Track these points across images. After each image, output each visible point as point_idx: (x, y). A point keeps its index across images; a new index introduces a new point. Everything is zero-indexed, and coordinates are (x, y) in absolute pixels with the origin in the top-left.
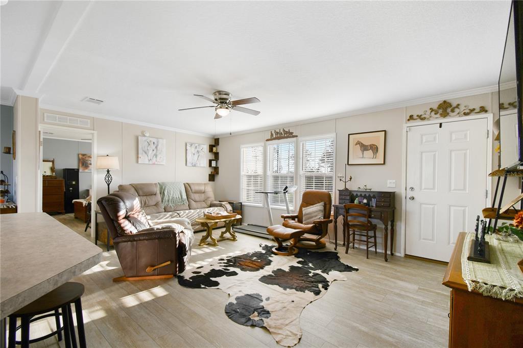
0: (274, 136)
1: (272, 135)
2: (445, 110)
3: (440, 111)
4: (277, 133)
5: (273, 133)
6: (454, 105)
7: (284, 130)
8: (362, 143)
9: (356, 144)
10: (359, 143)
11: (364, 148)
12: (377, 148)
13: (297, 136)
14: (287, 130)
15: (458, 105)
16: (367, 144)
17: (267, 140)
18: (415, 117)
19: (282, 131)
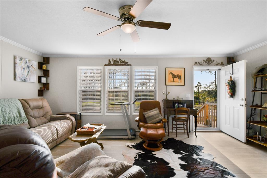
0: (112, 63)
1: (110, 62)
2: (209, 62)
3: (207, 62)
4: (115, 61)
5: (111, 60)
6: (212, 60)
7: (120, 59)
8: (173, 74)
9: (170, 74)
10: (171, 73)
11: (174, 76)
12: (181, 76)
13: (131, 65)
14: (123, 60)
15: (214, 61)
16: (175, 75)
17: (105, 65)
18: (197, 63)
19: (118, 60)
